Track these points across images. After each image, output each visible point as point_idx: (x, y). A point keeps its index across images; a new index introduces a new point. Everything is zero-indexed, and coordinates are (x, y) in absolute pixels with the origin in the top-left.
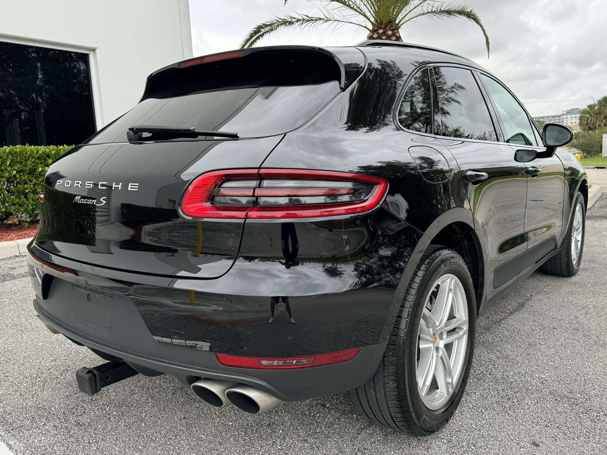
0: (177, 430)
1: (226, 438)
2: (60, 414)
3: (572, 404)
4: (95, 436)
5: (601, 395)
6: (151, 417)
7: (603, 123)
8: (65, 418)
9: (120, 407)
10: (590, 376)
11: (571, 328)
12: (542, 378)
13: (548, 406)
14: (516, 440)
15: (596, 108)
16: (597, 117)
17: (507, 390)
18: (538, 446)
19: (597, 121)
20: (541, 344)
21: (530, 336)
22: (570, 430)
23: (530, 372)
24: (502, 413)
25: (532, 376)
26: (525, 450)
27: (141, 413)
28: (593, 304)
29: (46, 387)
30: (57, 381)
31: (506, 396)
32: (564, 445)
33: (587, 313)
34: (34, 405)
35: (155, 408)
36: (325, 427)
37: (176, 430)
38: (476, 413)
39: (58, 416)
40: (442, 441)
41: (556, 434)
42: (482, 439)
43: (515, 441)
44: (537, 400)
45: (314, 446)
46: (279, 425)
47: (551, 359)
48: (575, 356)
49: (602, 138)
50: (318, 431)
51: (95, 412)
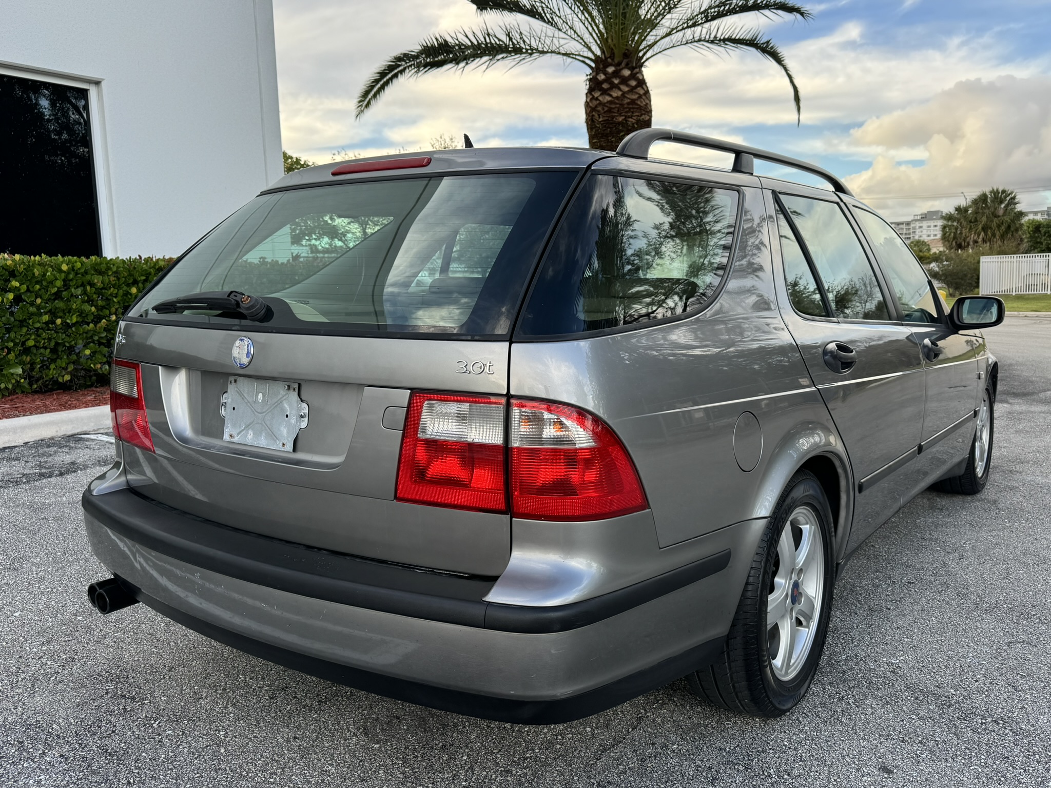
0: (284, 758)
1: (371, 770)
2: (70, 736)
3: (943, 705)
4: (137, 771)
5: (987, 690)
6: (235, 737)
7: (981, 237)
8: (80, 742)
9: (177, 721)
10: (969, 660)
11: (937, 582)
12: (892, 664)
13: (904, 708)
14: (854, 763)
15: (970, 212)
16: (971, 226)
17: (837, 684)
18: (890, 772)
19: (971, 234)
20: (889, 609)
21: (872, 596)
22: (940, 746)
23: (873, 655)
24: (831, 722)
25: (876, 661)
26: (869, 779)
27: (216, 730)
28: (970, 544)
29: (37, 689)
30: (56, 678)
31: (837, 693)
32: (931, 770)
33: (961, 557)
34: (20, 720)
35: (241, 722)
36: (540, 749)
37: (281, 759)
38: (788, 722)
39: (66, 739)
40: (736, 767)
41: (918, 752)
42: (801, 763)
43: (853, 765)
44: (885, 699)
45: (523, 780)
46: (461, 748)
47: (906, 633)
48: (944, 629)
49: (979, 262)
50: (528, 755)
51: (134, 732)
